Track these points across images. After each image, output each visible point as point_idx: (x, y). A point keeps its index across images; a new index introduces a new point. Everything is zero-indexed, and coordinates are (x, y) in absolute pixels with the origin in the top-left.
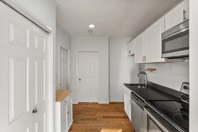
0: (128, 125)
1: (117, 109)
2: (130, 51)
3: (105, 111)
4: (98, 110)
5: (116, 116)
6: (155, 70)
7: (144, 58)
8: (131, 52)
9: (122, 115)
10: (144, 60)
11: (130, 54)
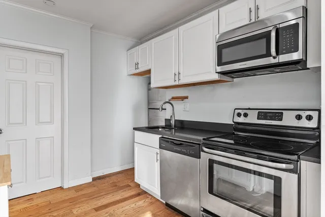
0: (151, 203)
1: (116, 186)
2: (137, 64)
3: (91, 197)
4: (73, 201)
5: (122, 198)
6: (186, 98)
7: (177, 76)
8: (140, 66)
9: (133, 193)
10: (177, 79)
11: (138, 71)
